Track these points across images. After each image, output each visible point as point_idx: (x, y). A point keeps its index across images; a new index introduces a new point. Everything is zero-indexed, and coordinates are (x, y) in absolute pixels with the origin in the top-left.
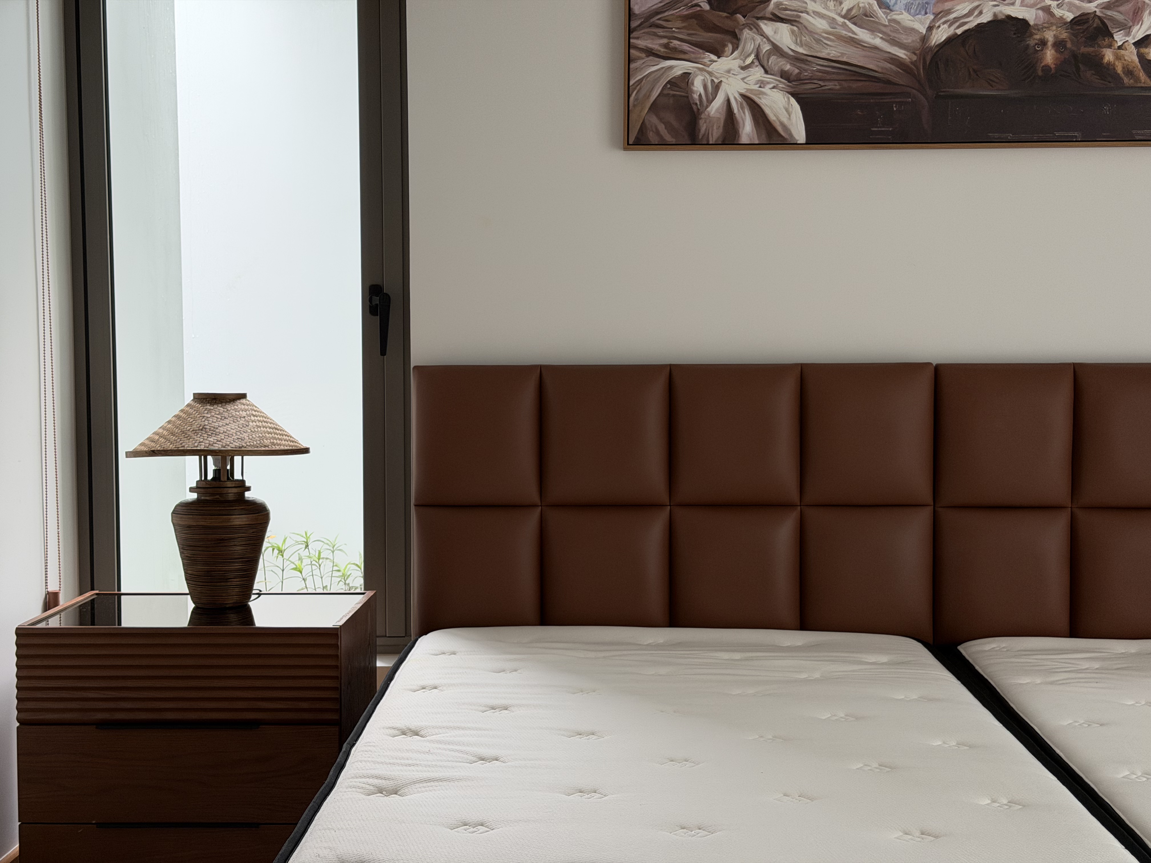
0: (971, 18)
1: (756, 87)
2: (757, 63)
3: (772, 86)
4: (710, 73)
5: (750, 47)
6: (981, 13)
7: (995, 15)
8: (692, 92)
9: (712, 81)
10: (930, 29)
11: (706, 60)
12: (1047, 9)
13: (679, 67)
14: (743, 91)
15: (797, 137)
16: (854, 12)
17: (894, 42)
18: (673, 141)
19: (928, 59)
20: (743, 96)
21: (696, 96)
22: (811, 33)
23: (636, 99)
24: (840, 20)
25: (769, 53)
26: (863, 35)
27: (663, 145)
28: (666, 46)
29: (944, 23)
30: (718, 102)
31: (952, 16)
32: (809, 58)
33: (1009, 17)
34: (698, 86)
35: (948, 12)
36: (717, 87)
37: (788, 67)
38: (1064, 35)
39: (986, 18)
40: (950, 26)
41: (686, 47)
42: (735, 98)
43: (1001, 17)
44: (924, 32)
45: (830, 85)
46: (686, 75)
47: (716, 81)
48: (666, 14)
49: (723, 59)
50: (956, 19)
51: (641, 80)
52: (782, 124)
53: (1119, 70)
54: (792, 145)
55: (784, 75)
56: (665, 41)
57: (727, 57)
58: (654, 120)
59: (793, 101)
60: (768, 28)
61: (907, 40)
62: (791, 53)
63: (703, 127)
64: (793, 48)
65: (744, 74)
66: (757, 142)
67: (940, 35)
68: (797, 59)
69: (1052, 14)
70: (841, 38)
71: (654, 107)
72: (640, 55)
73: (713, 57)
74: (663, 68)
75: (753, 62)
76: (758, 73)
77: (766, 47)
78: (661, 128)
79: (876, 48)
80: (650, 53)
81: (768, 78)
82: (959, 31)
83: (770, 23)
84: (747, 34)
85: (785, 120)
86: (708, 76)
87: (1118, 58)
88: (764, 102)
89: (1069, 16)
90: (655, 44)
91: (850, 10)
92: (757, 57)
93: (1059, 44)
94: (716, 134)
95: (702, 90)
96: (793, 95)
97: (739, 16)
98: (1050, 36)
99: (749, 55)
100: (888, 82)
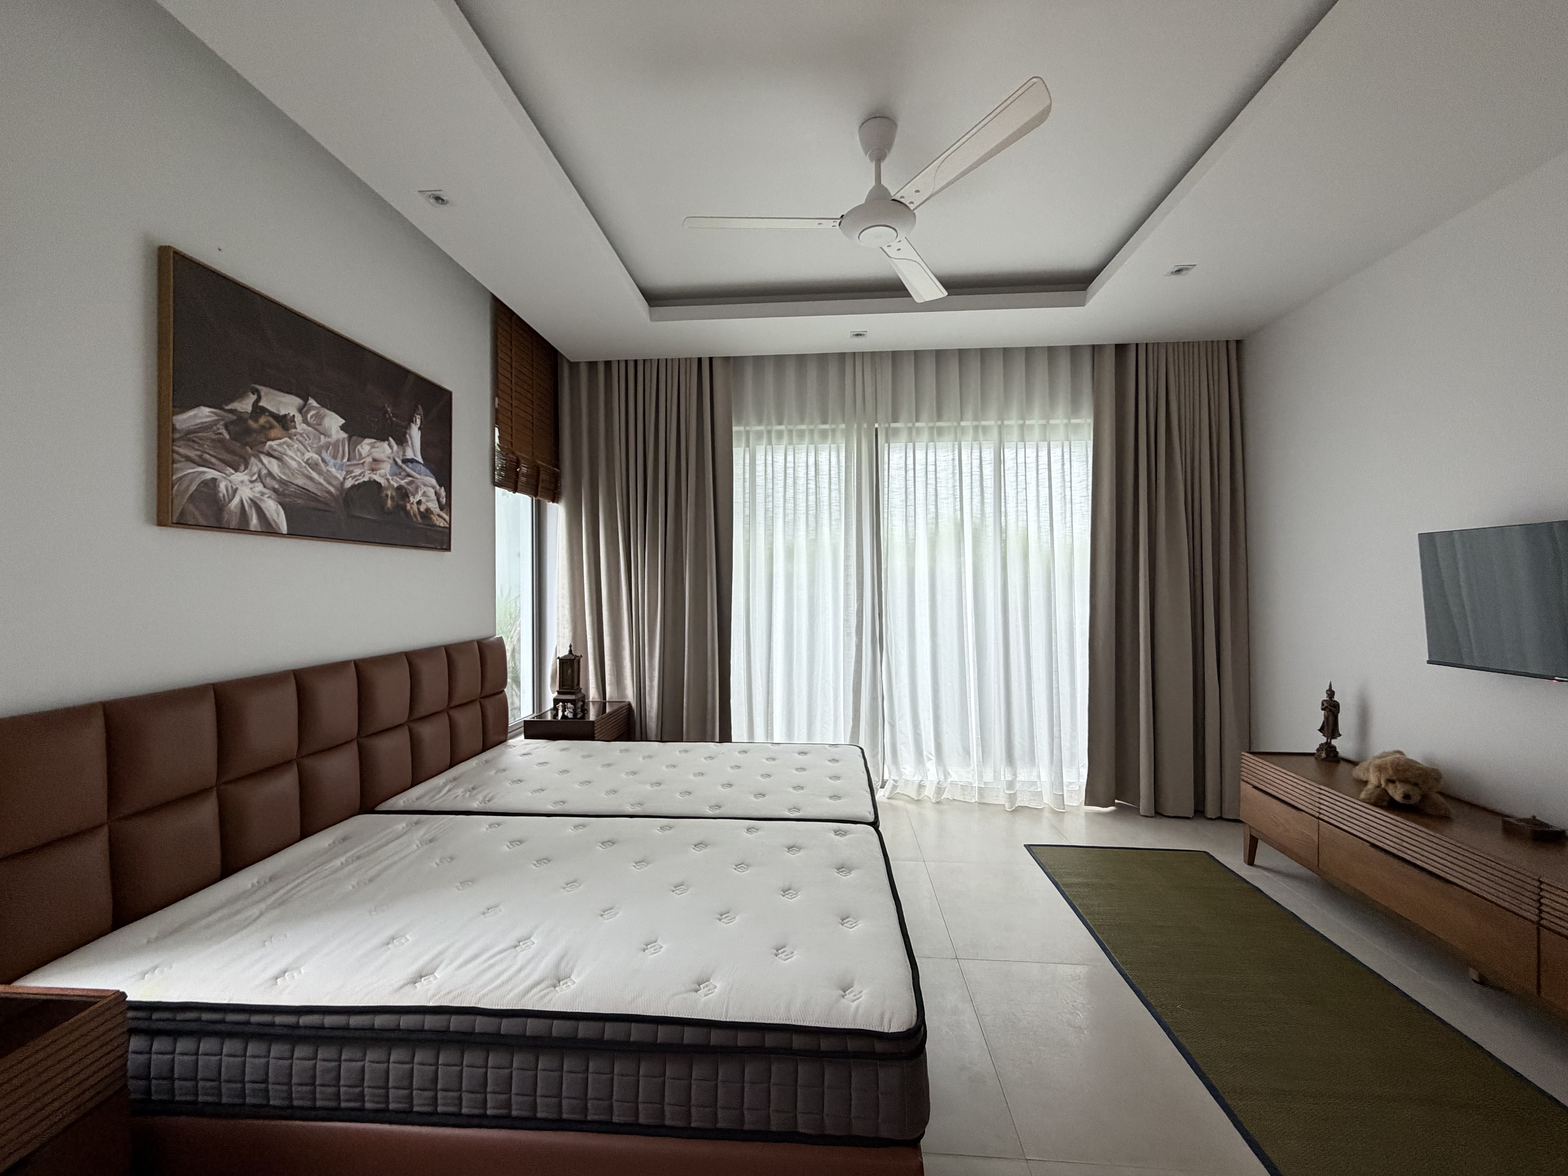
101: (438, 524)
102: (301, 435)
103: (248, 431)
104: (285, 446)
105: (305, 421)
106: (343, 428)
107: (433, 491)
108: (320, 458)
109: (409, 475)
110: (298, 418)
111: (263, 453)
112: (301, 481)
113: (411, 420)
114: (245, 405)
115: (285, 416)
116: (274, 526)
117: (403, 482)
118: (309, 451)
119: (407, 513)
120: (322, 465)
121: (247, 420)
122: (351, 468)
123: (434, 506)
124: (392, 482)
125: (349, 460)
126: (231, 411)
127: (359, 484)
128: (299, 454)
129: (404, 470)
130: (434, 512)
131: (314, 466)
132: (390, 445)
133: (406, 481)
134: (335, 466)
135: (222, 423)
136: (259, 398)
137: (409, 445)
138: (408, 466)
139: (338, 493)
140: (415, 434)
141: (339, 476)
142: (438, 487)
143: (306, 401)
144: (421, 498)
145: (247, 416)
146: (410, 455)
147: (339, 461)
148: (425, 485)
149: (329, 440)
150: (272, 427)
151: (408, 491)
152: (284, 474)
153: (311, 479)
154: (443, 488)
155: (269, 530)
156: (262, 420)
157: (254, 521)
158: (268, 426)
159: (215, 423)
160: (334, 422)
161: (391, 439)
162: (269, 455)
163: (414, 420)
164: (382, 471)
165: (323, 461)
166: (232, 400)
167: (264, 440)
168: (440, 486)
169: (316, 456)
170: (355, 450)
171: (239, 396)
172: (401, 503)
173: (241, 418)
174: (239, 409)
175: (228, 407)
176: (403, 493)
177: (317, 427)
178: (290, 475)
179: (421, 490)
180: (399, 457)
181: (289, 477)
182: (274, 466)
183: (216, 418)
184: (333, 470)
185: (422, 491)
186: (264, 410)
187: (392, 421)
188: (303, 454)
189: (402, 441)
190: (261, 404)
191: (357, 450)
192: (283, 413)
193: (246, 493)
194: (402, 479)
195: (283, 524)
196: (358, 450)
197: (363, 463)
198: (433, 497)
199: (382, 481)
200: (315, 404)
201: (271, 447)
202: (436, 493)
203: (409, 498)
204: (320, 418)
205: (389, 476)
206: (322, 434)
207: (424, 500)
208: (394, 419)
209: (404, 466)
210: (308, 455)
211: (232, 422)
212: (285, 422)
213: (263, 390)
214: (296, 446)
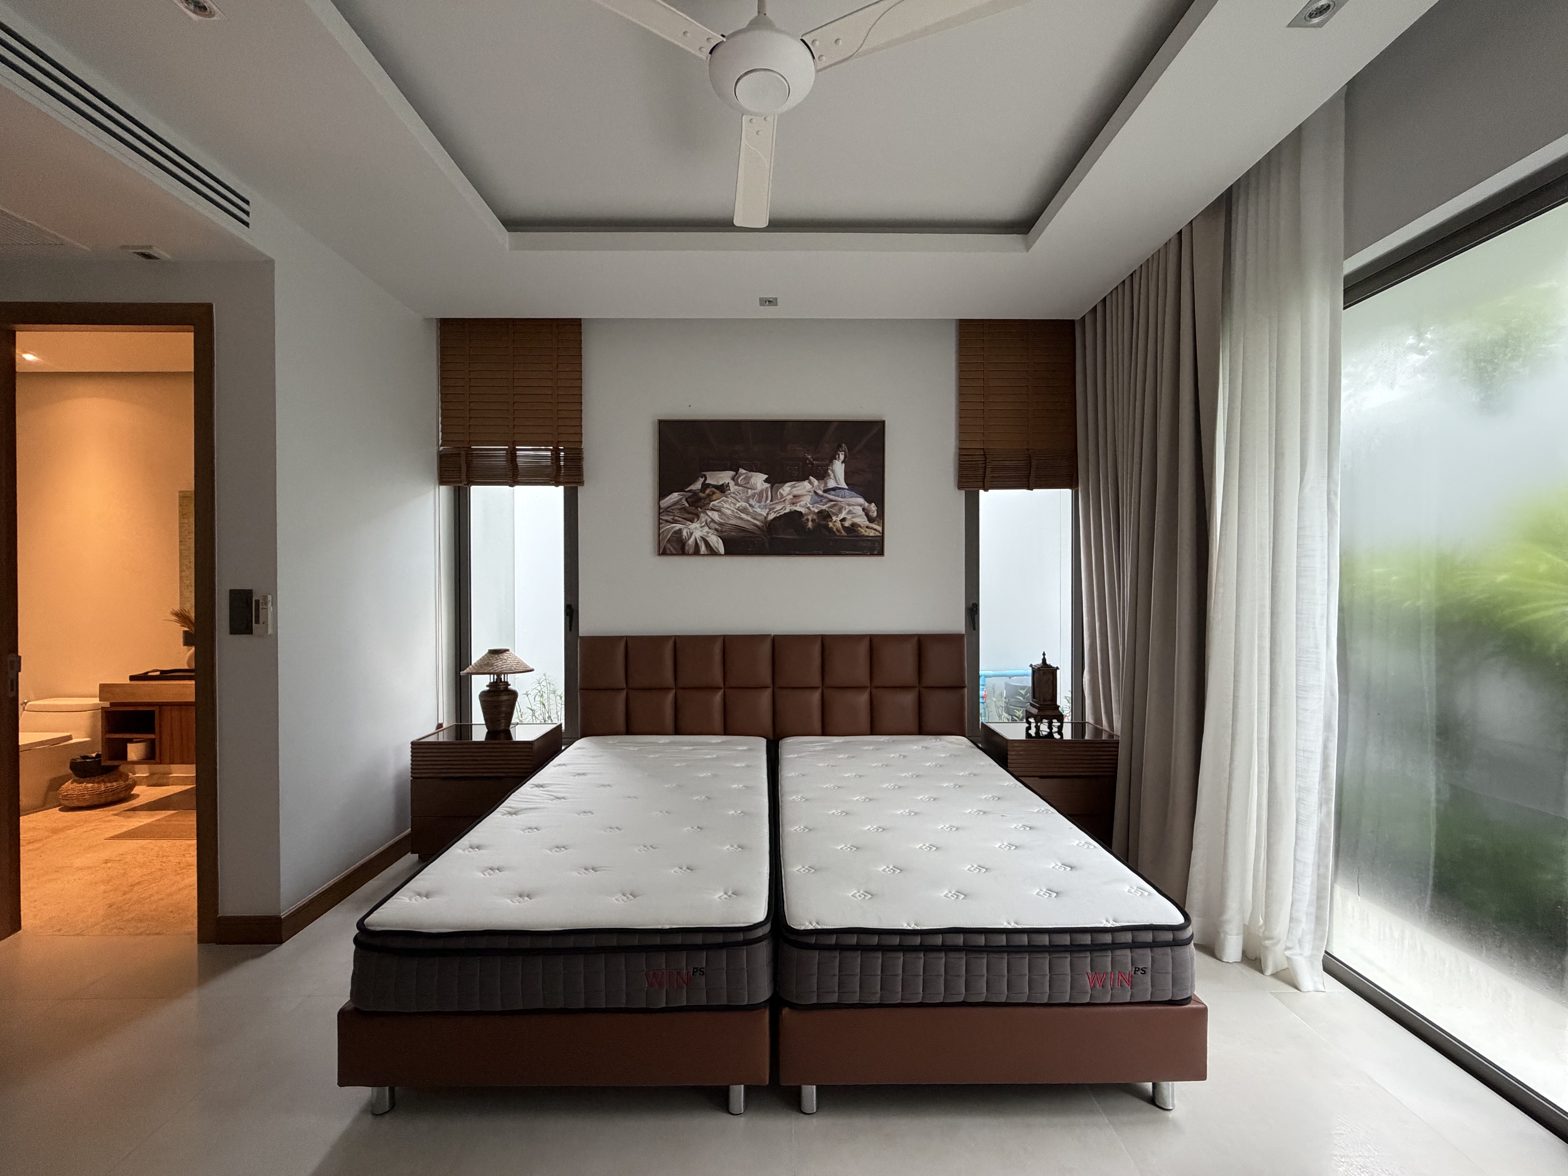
0: (781, 511)
1: (706, 534)
2: (706, 525)
3: (711, 533)
4: (689, 529)
5: (703, 520)
6: (785, 509)
7: (791, 510)
8: (682, 535)
9: (690, 532)
10: (768, 514)
11: (687, 524)
12: (809, 508)
13: (678, 526)
14: (701, 535)
15: (721, 552)
16: (740, 508)
17: (755, 519)
18: (676, 553)
19: (767, 525)
20: (701, 537)
21: (684, 537)
22: (725, 515)
23: (662, 538)
24: (736, 510)
25: (710, 522)
26: (744, 516)
27: (672, 554)
28: (673, 519)
29: (773, 512)
30: (692, 539)
31: (775, 510)
32: (725, 524)
33: (795, 511)
34: (685, 533)
35: (774, 508)
36: (691, 534)
37: (717, 527)
38: (815, 517)
39: (787, 511)
40: (775, 513)
41: (680, 519)
42: (698, 538)
44: (765, 515)
45: (733, 534)
46: (680, 530)
48: (674, 507)
49: (693, 524)
50: (777, 511)
51: (663, 531)
52: (715, 547)
53: (835, 530)
54: (719, 555)
55: (716, 530)
56: (672, 517)
57: (695, 523)
58: (669, 545)
59: (719, 539)
60: (709, 513)
61: (760, 518)
62: (718, 522)
63: (687, 548)
64: (719, 520)
65: (702, 529)
66: (706, 553)
67: (771, 517)
68: (720, 524)
69: (810, 510)
70: (736, 517)
71: (669, 541)
72: (664, 522)
73: (690, 523)
74: (672, 527)
75: (704, 525)
76: (706, 529)
77: (709, 520)
78: (672, 549)
79: (748, 521)
80: (667, 521)
81: (710, 531)
82: (778, 515)
83: (711, 511)
84: (702, 515)
85: (716, 545)
87: (834, 525)
88: (708, 539)
89: (816, 511)
90: (669, 518)
91: (739, 507)
92: (706, 523)
93: (813, 520)
94: (692, 551)
95: (686, 534)
96: (720, 537)
97: (699, 509)
98: (810, 517)
99: (703, 523)
100: (752, 533)
101: (866, 534)
102: (734, 493)
103: (700, 499)
104: (723, 503)
105: (737, 484)
106: (766, 481)
107: (860, 508)
108: (747, 505)
109: (831, 501)
110: (732, 484)
111: (708, 509)
112: (733, 522)
113: (834, 457)
114: (697, 486)
115: (723, 484)
116: (715, 550)
117: (824, 507)
118: (739, 502)
119: (830, 530)
120: (750, 508)
121: (698, 493)
122: (774, 506)
123: (862, 520)
124: (812, 509)
125: (771, 501)
126: (690, 491)
127: (780, 516)
128: (732, 505)
129: (826, 498)
130: (862, 525)
131: (744, 510)
132: (810, 482)
133: (828, 505)
134: (759, 507)
135: (684, 498)
136: (706, 479)
137: (831, 478)
139: (762, 524)
140: (839, 468)
141: (762, 513)
142: (867, 504)
143: (737, 471)
144: (845, 516)
145: (698, 491)
146: (831, 484)
147: (763, 503)
148: (849, 505)
149: (756, 491)
150: (714, 493)
151: (830, 513)
152: (722, 519)
153: (741, 518)
154: (873, 504)
155: (712, 552)
156: (708, 491)
157: (703, 549)
158: (711, 493)
159: (681, 499)
160: (759, 480)
161: (811, 477)
162: (712, 510)
163: (837, 456)
164: (802, 503)
165: (751, 505)
166: (690, 485)
167: (708, 502)
168: (870, 502)
169: (744, 504)
170: (777, 493)
171: (694, 481)
172: (823, 522)
173: (695, 493)
174: (694, 489)
175: (688, 489)
176: (825, 516)
177: (745, 485)
178: (726, 519)
179: (845, 510)
180: (820, 489)
181: (725, 520)
182: (715, 516)
183: (681, 497)
184: (758, 510)
185: (847, 510)
186: (709, 485)
187: (812, 464)
188: (735, 504)
189: (822, 475)
190: (707, 482)
191: (778, 493)
192: (721, 483)
193: (698, 534)
194: (823, 505)
195: (722, 550)
196: (780, 492)
197: (784, 501)
198: (861, 513)
199: (803, 510)
200: (744, 471)
201: (713, 505)
202: (864, 510)
203: (831, 517)
204: (748, 479)
205: (809, 505)
206: (749, 488)
207: (849, 517)
208: (814, 462)
209: (825, 495)
210: (738, 505)
211: (690, 497)
212: (722, 489)
213: (708, 474)
214: (730, 500)
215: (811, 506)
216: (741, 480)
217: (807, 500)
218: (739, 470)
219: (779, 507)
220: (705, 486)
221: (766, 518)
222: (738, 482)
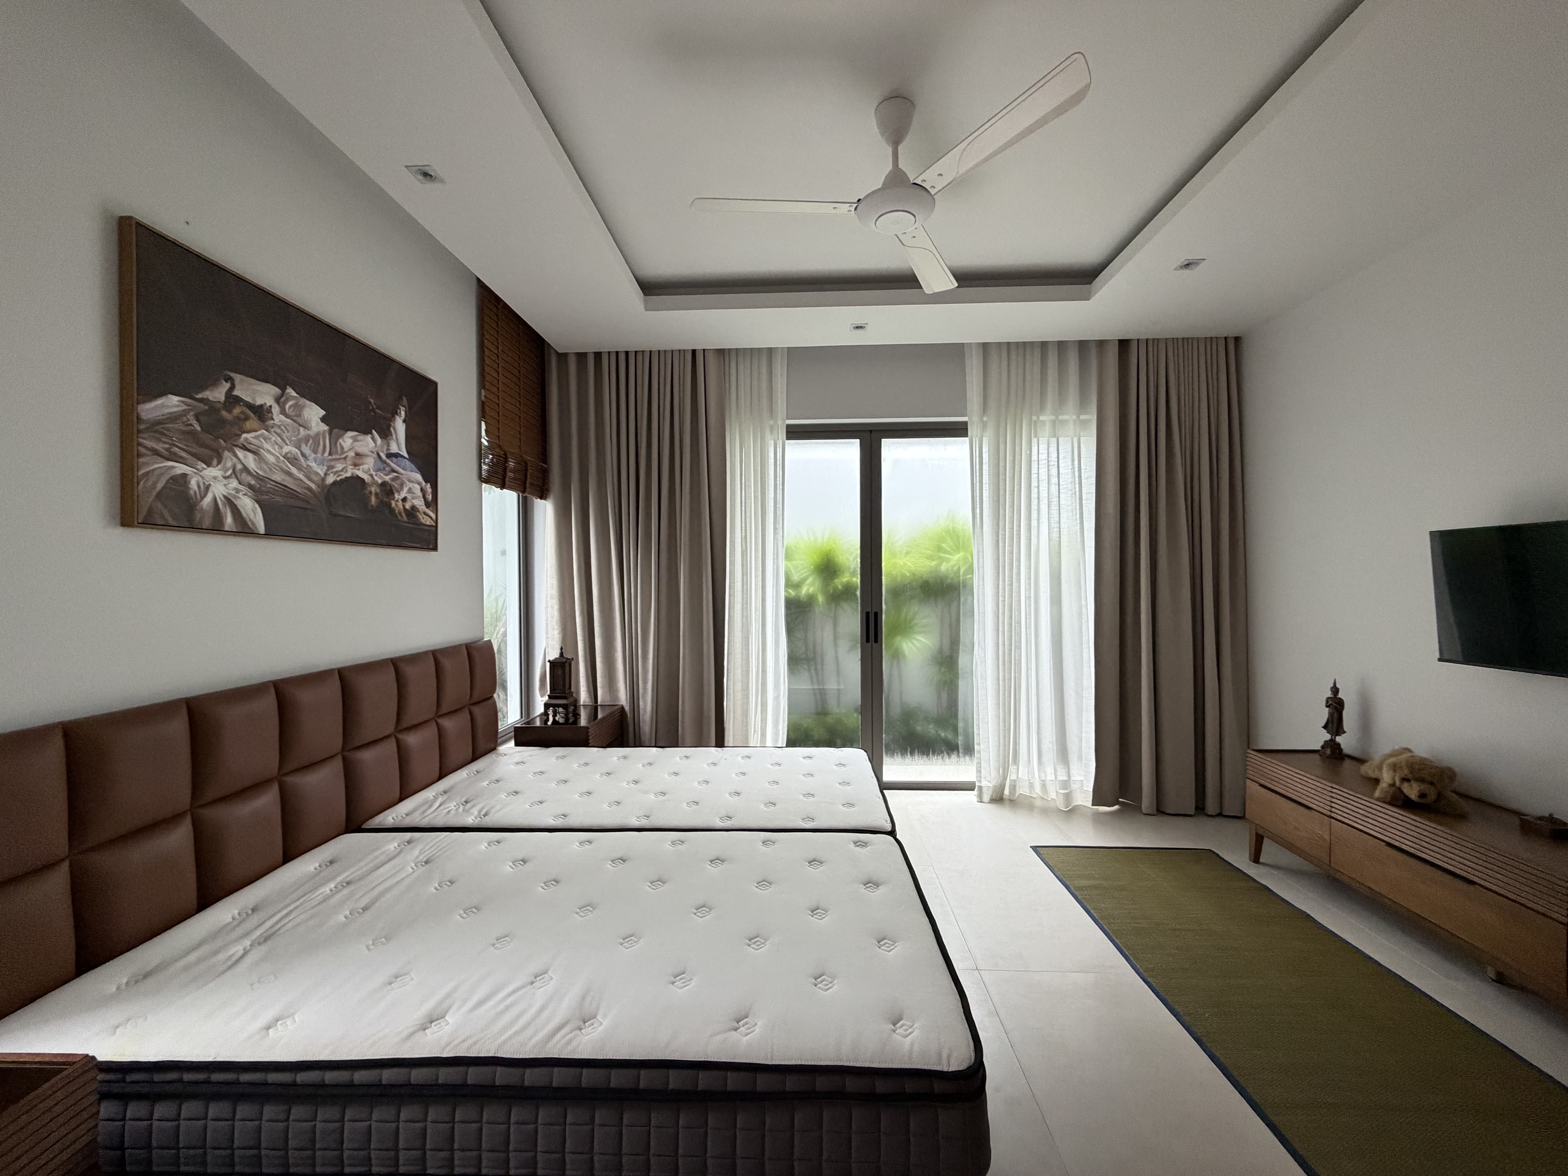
0: (342, 473)
1: (233, 492)
2: (234, 476)
3: (244, 493)
4: (201, 476)
5: (229, 464)
6: (346, 471)
7: (352, 473)
8: (189, 489)
9: (204, 483)
10: (326, 474)
11: (199, 467)
12: (371, 475)
13: (180, 468)
14: (225, 494)
15: (260, 530)
16: (289, 455)
17: (309, 479)
18: (175, 524)
19: (326, 491)
20: (224, 496)
21: (192, 492)
22: (267, 463)
23: (144, 487)
24: (282, 458)
25: (242, 471)
26: (294, 470)
27: (166, 526)
28: (168, 450)
29: (332, 472)
30: (208, 499)
31: (335, 470)
32: (266, 479)
33: (358, 476)
34: (193, 484)
35: (333, 467)
36: (207, 488)
37: (253, 482)
38: (378, 491)
39: (349, 474)
40: (334, 475)
41: (184, 454)
42: (220, 498)
43: (355, 475)
44: (322, 475)
45: (278, 499)
46: (184, 475)
47: (207, 483)
48: (167, 426)
49: (210, 469)
50: (337, 472)
51: (147, 473)
52: (251, 520)
53: (397, 511)
54: (256, 535)
55: (250, 487)
56: (167, 446)
57: (214, 467)
58: (159, 505)
59: (257, 506)
60: (240, 453)
61: (315, 478)
62: (255, 474)
63: (198, 516)
64: (256, 470)
65: (225, 482)
66: (235, 530)
67: (330, 480)
68: (257, 477)
70: (283, 470)
71: (159, 496)
72: (147, 452)
73: (205, 467)
74: (166, 466)
75: (231, 475)
76: (234, 483)
77: (239, 466)
78: (165, 512)
79: (300, 480)
80: (156, 453)
81: (241, 487)
82: (338, 479)
83: (241, 450)
84: (226, 454)
85: (252, 517)
86: (200, 479)
87: (396, 505)
88: (238, 503)
89: (380, 481)
90: (159, 447)
91: (286, 454)
92: (234, 471)
93: (376, 495)
94: (207, 522)
95: (196, 488)
96: (258, 502)
97: (221, 441)
98: (373, 489)
99: (228, 470)
100: (308, 502)
101: (423, 521)
102: (279, 427)
103: (223, 422)
104: (261, 439)
105: (283, 412)
106: (323, 419)
107: (418, 487)
108: (299, 452)
109: (393, 471)
110: (276, 409)
111: (237, 446)
112: (278, 477)
113: (395, 413)
114: (218, 394)
115: (261, 406)
116: (251, 525)
117: (387, 478)
118: (287, 445)
119: (392, 511)
120: (302, 459)
121: (219, 410)
122: (332, 463)
123: (419, 503)
124: (376, 478)
125: (330, 454)
126: (201, 400)
127: (341, 480)
128: (276, 447)
129: (389, 465)
130: (420, 510)
131: (293, 460)
132: (373, 439)
133: (390, 476)
134: (315, 461)
135: (192, 413)
136: (232, 387)
137: (393, 438)
138: (392, 462)
139: (319, 490)
140: (400, 427)
141: (320, 472)
142: (424, 483)
143: (283, 390)
144: (406, 495)
146: (394, 449)
147: (319, 455)
148: (410, 481)
149: (309, 432)
150: (247, 418)
151: (393, 488)
152: (261, 469)
153: (289, 474)
154: (429, 484)
155: (244, 530)
156: (237, 411)
157: (229, 521)
158: (242, 416)
159: (184, 413)
160: (314, 413)
161: (374, 431)
162: (244, 448)
163: (399, 411)
164: (365, 467)
165: (303, 455)
166: (203, 388)
167: (239, 433)
168: (426, 482)
169: (295, 450)
170: (336, 444)
172: (385, 499)
173: (212, 408)
174: (211, 398)
175: (199, 396)
176: (387, 490)
177: (295, 418)
178: (267, 469)
179: (406, 486)
180: (383, 452)
181: (265, 471)
182: (250, 461)
183: (186, 407)
184: (313, 464)
185: (407, 488)
186: (238, 400)
187: (375, 412)
188: (282, 448)
189: (386, 433)
190: (235, 393)
191: (338, 444)
192: (259, 402)
193: (219, 490)
194: (387, 475)
195: (260, 523)
196: (340, 443)
197: (345, 458)
198: (420, 494)
199: (365, 477)
200: (294, 394)
201: (246, 439)
202: (422, 490)
203: (393, 494)
204: (299, 408)
205: (372, 472)
206: (301, 425)
207: (409, 497)
208: (377, 410)
209: (388, 461)
210: (286, 449)
211: (205, 413)
212: (261, 413)
213: (238, 378)
214: (274, 439)
215: (374, 473)
216: (290, 407)
217: (370, 463)
218: (286, 389)
219: (339, 466)
220: (232, 400)
221: (323, 480)
222: (285, 409)
